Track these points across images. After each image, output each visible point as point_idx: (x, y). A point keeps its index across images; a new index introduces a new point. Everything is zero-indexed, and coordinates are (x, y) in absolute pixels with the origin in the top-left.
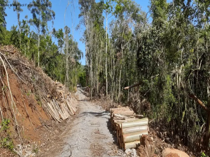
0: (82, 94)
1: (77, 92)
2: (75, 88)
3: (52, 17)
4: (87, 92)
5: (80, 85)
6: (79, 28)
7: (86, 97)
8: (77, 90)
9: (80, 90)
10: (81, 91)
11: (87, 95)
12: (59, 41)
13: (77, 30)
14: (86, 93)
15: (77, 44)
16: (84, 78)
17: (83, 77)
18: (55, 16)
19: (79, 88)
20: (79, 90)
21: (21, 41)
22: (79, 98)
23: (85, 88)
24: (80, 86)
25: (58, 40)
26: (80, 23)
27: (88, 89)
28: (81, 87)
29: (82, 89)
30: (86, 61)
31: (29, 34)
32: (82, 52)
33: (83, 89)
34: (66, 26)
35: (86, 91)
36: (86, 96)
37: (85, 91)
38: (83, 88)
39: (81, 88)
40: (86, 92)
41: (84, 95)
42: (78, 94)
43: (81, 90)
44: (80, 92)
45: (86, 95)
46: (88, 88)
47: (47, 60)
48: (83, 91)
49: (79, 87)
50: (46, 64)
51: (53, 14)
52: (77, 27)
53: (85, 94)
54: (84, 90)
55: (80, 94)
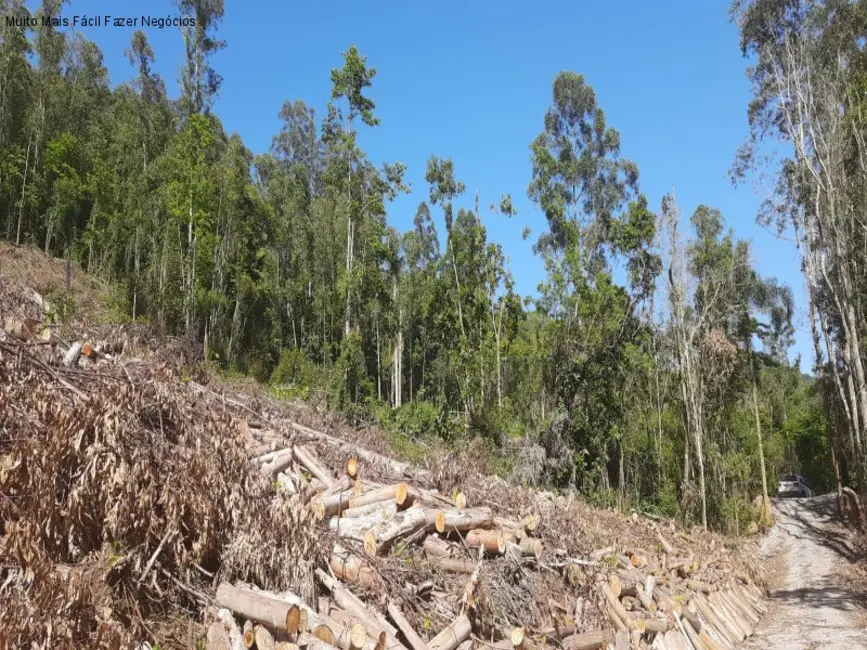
0: (809, 543)
1: (774, 531)
2: (759, 504)
3: (628, 188)
4: (846, 526)
5: (796, 485)
6: (750, 163)
7: (843, 560)
8: (778, 513)
9: (798, 518)
10: (804, 522)
11: (849, 544)
12: (634, 264)
13: (738, 178)
14: (840, 531)
15: (743, 249)
16: (823, 438)
17: (820, 433)
18: (637, 181)
19: (792, 503)
20: (793, 513)
21: (464, 319)
22: (787, 568)
23: (833, 495)
24: (796, 489)
25: (627, 261)
26: (754, 137)
27: (854, 503)
28: (803, 494)
29: (809, 509)
30: (814, 330)
31: (503, 278)
32: (779, 285)
33: (818, 510)
34: (700, 209)
35: (837, 517)
36: (842, 554)
37: (832, 520)
38: (819, 499)
39: (805, 500)
40: (837, 529)
41: (824, 549)
42: (781, 545)
43: (807, 515)
44: (795, 529)
45: (836, 550)
46: (851, 497)
47: (577, 376)
48: (816, 522)
49: (789, 495)
50: (572, 395)
51: (629, 173)
52: (739, 160)
53: (828, 540)
54: (821, 515)
55: (796, 545)
